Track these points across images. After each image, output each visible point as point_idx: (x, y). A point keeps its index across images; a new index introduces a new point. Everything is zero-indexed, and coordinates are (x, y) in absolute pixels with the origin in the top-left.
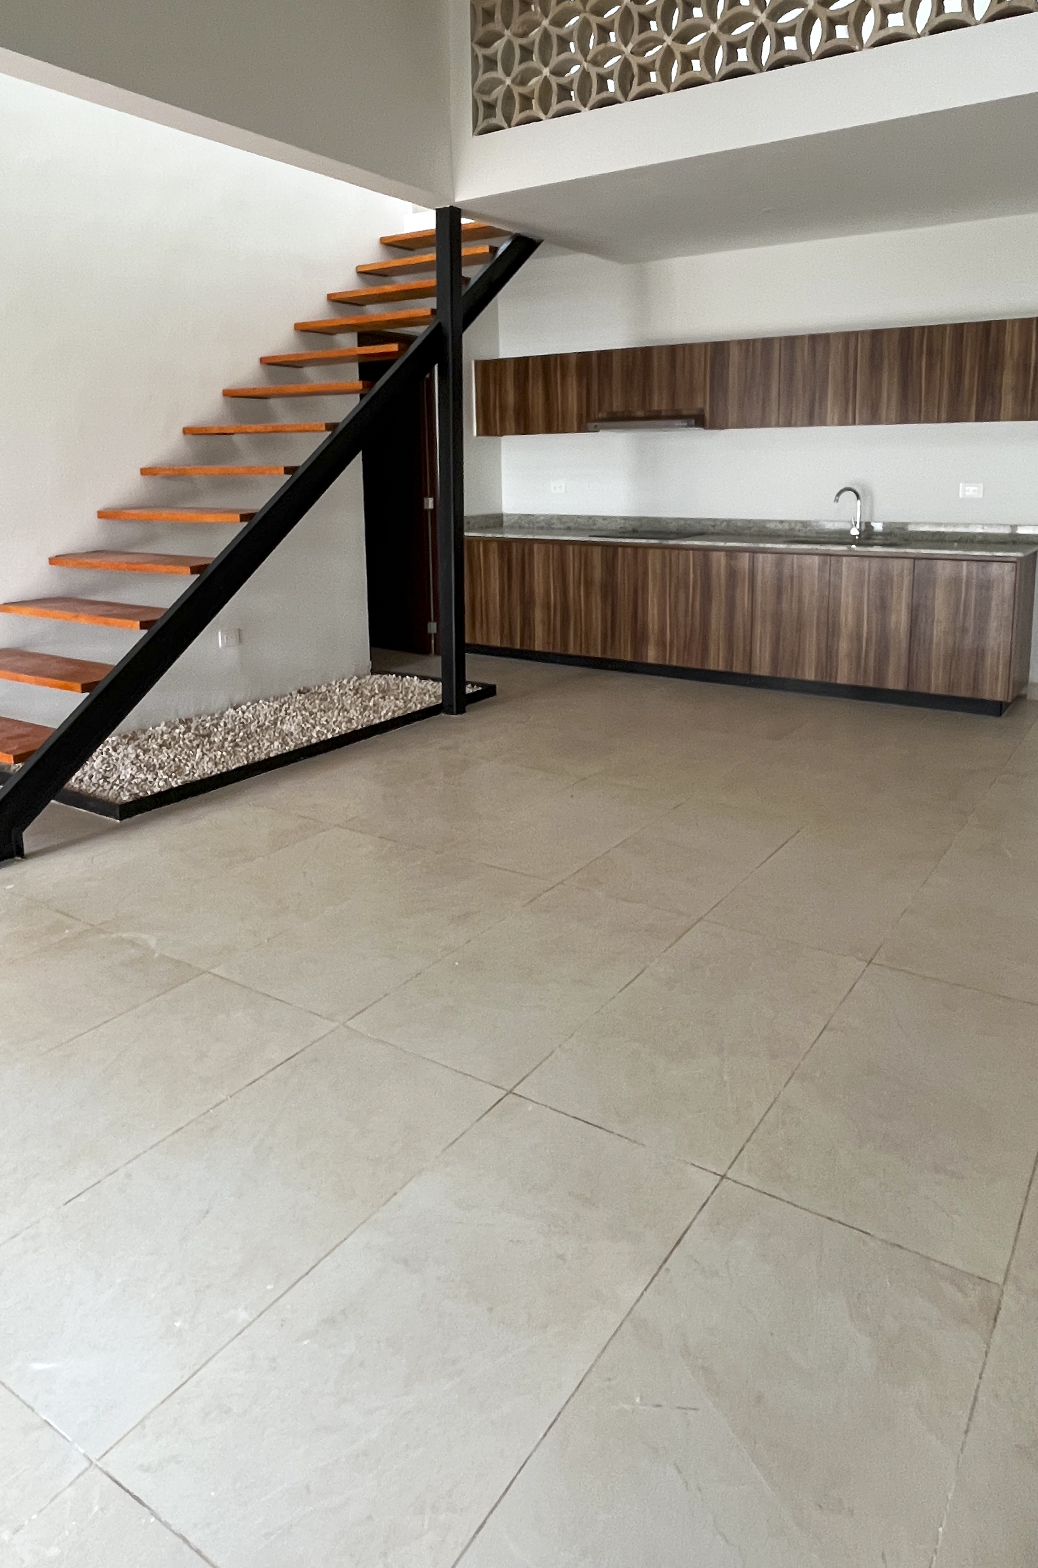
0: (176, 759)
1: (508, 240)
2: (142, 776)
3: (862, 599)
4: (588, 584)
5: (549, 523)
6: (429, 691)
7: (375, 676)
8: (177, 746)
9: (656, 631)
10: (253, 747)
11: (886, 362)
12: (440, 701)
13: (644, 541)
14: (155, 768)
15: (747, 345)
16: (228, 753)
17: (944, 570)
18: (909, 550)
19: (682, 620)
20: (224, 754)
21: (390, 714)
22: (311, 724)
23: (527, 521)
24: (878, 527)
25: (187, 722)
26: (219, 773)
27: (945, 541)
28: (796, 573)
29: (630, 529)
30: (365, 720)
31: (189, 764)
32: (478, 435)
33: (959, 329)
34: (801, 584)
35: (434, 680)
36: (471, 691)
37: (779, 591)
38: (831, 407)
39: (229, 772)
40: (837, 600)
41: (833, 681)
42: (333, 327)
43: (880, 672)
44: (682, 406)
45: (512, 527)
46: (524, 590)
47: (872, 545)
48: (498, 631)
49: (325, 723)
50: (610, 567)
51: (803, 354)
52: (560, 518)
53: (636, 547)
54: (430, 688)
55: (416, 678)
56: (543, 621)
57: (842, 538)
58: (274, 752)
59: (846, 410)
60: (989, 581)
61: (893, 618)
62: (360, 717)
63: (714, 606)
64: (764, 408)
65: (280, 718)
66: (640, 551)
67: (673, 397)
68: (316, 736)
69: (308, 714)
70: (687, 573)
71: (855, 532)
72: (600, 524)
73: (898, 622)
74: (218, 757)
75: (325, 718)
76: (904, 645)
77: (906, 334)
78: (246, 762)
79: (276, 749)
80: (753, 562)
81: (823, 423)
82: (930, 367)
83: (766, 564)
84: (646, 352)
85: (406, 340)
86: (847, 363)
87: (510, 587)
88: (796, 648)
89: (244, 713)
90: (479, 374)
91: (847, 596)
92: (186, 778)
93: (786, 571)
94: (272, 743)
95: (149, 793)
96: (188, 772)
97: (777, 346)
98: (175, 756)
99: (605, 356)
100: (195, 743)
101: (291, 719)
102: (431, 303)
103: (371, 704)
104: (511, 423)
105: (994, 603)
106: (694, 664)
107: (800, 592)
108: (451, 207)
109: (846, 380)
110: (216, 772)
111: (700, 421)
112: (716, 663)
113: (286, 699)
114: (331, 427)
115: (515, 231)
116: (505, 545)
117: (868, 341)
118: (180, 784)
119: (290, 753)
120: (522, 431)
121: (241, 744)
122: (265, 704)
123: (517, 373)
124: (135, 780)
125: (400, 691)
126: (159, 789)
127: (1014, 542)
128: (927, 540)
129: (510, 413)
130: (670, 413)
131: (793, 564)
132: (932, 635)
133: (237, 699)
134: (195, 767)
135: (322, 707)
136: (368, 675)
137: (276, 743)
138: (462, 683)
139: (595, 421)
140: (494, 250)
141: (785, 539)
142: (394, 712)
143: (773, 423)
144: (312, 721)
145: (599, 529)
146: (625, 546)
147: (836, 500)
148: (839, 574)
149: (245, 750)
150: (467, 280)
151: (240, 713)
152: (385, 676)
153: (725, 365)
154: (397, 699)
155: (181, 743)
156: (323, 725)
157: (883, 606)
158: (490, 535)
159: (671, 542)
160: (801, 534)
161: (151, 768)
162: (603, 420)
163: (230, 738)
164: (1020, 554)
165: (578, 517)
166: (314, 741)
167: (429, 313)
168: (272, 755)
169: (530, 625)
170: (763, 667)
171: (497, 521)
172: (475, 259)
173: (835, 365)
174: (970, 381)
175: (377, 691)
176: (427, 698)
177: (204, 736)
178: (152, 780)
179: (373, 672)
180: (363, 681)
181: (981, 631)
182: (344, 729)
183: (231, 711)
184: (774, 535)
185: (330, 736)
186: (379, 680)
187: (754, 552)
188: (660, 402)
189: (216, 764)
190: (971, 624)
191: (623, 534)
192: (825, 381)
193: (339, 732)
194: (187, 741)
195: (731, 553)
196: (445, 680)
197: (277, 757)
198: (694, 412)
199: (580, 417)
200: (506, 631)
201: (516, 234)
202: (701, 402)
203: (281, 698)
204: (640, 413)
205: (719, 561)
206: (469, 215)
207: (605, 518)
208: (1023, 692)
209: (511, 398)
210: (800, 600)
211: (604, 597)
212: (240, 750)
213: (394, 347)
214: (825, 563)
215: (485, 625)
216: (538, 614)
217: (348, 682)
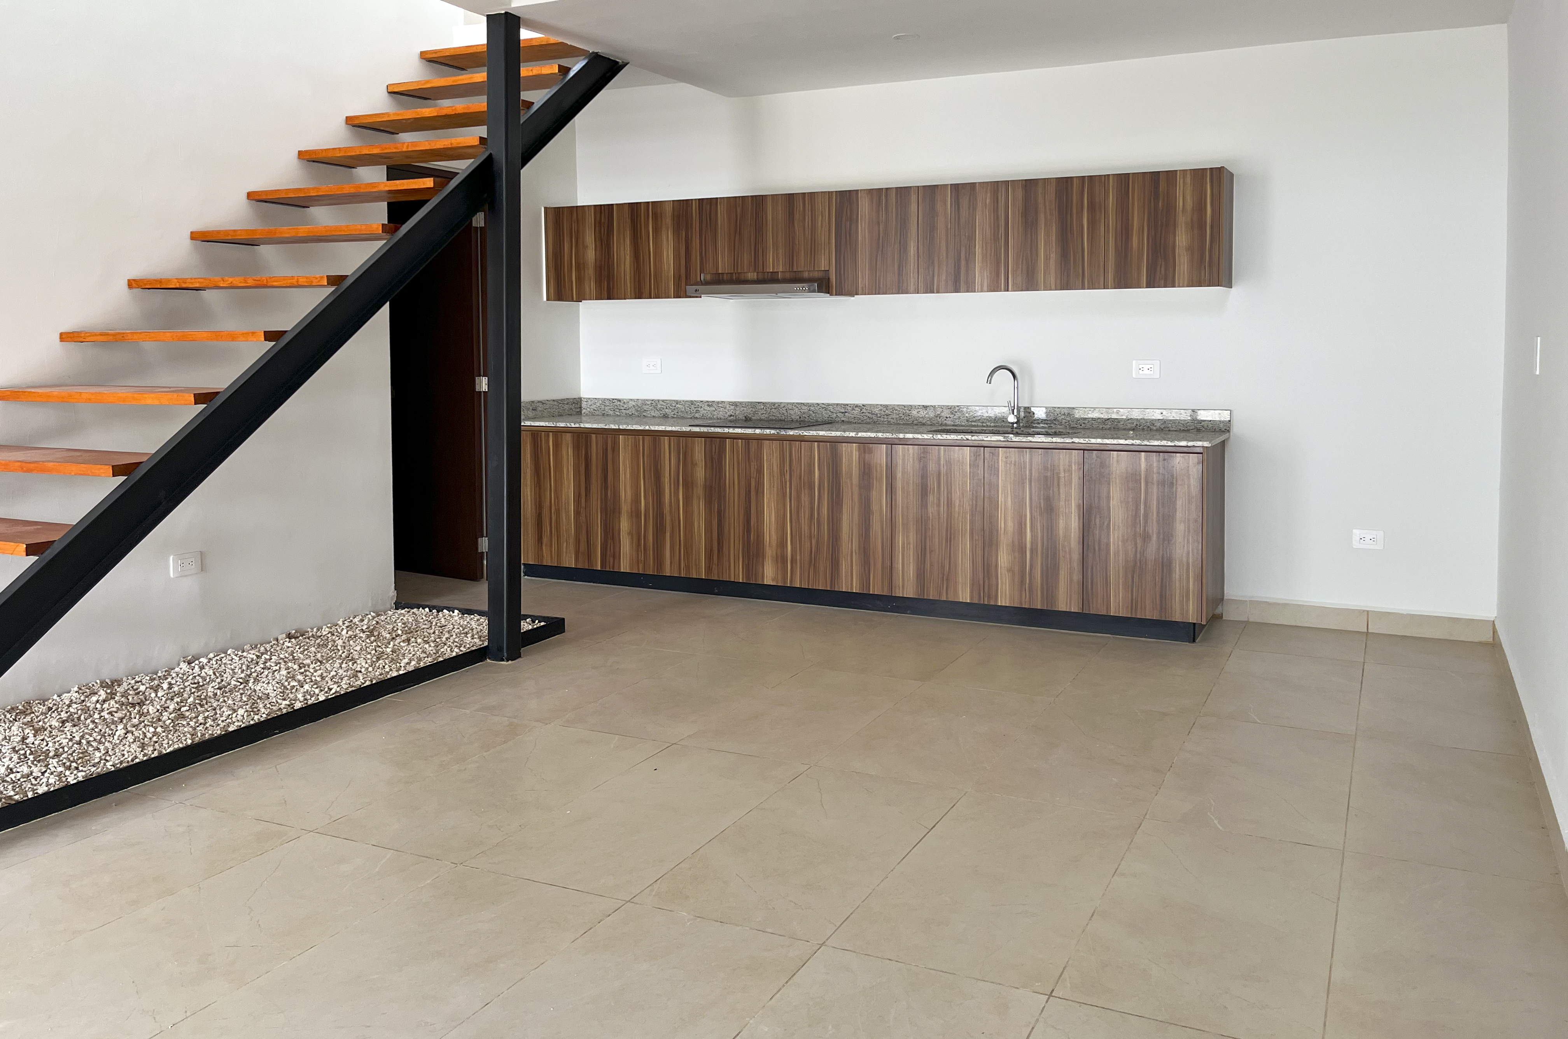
0: (84, 741)
1: (584, 59)
2: (25, 770)
3: (1023, 500)
4: (689, 485)
5: (641, 409)
6: (472, 629)
7: (400, 611)
8: (88, 721)
9: (774, 543)
10: (206, 718)
11: (1042, 217)
12: (486, 644)
13: (758, 431)
14: (47, 756)
15: (879, 195)
16: (165, 728)
17: (1119, 464)
18: (1076, 440)
19: (805, 528)
20: (159, 730)
21: (413, 663)
22: (299, 681)
23: (615, 407)
24: (1040, 413)
25: (111, 685)
26: (145, 758)
27: (1118, 429)
28: (943, 470)
29: (741, 417)
30: (377, 673)
31: (102, 747)
32: (548, 299)
33: (1124, 180)
34: (949, 484)
35: (481, 613)
36: (530, 627)
37: (924, 491)
38: (980, 272)
39: (162, 758)
40: (994, 502)
41: (992, 603)
42: (352, 157)
43: (1050, 589)
44: (802, 265)
45: (592, 415)
46: (606, 494)
47: (1033, 435)
48: (572, 548)
49: (319, 679)
50: (715, 462)
51: (945, 206)
52: (654, 403)
53: (747, 439)
54: (474, 624)
55: (456, 612)
56: (630, 533)
57: (998, 426)
58: (236, 724)
59: (998, 274)
60: (1172, 476)
61: (1061, 524)
62: (370, 669)
63: (844, 510)
64: (900, 273)
65: (254, 675)
66: (753, 445)
67: (791, 256)
68: (302, 699)
69: (296, 667)
70: (811, 472)
71: (1012, 419)
72: (705, 411)
73: (1067, 528)
74: (149, 735)
75: (319, 672)
76: (1076, 556)
77: (1064, 184)
78: (189, 742)
79: (240, 719)
80: (890, 455)
81: (970, 289)
82: (1093, 223)
83: (906, 458)
84: (758, 201)
85: (445, 176)
86: (997, 218)
87: (588, 490)
88: (947, 563)
89: (202, 668)
90: (550, 224)
91: (1006, 497)
92: (93, 769)
93: (932, 467)
94: (235, 711)
95: (30, 795)
96: (97, 760)
97: (914, 198)
98: (82, 737)
99: (708, 205)
100: (117, 715)
101: (270, 675)
102: (482, 131)
103: (389, 650)
104: (591, 285)
105: (1179, 503)
106: (821, 585)
107: (949, 493)
108: (506, 13)
109: (996, 238)
110: (141, 757)
111: (824, 286)
112: (849, 582)
113: (268, 646)
114: (335, 280)
115: (591, 49)
116: (582, 437)
117: (1020, 193)
118: (81, 779)
119: (260, 724)
120: (606, 295)
121: (187, 714)
122: (236, 655)
123: (598, 224)
124: (12, 776)
125: (432, 631)
126: (46, 789)
127: (1199, 430)
128: (1097, 429)
129: (590, 272)
130: (788, 276)
131: (939, 458)
132: (1108, 544)
133: (194, 649)
134: (110, 753)
135: (319, 656)
136: (391, 608)
137: (241, 712)
138: (516, 616)
139: (696, 284)
140: (564, 70)
141: (929, 428)
142: (419, 659)
143: (912, 288)
144: (300, 677)
145: (703, 417)
146: (735, 437)
147: (989, 381)
148: (994, 470)
149: (192, 723)
150: (530, 104)
151: (197, 669)
152: (415, 610)
153: (853, 219)
154: (427, 642)
155: (96, 716)
156: (316, 683)
157: (1049, 509)
158: (562, 425)
159: (791, 433)
160: (949, 422)
161: (41, 757)
162: (707, 283)
163: (172, 707)
164: (1206, 444)
165: (677, 402)
166: (298, 705)
167: (477, 142)
168: (231, 729)
169: (613, 538)
170: (907, 588)
171: (574, 406)
172: (539, 82)
173: (982, 220)
174: (1139, 241)
175: (400, 632)
176: (469, 639)
177: (133, 705)
178: (40, 774)
179: (398, 606)
180: (383, 618)
181: (1167, 537)
182: (345, 686)
183: (184, 666)
184: (917, 425)
185: (322, 698)
186: (406, 616)
187: (891, 443)
188: (775, 262)
189: (143, 746)
190: (1153, 528)
191: (734, 422)
192: (971, 238)
193: (336, 692)
194: (105, 714)
195: (863, 444)
196: (493, 615)
197: (239, 731)
198: (816, 275)
199: (678, 279)
200: (583, 547)
201: (593, 53)
202: (825, 262)
203: (261, 645)
204: (751, 276)
205: (850, 456)
206: (533, 26)
207: (710, 404)
208: (1218, 611)
209: (591, 255)
210: (950, 504)
211: (709, 502)
212: (184, 723)
213: (429, 182)
214: (977, 455)
215: (554, 540)
216: (624, 525)
217: (362, 620)
